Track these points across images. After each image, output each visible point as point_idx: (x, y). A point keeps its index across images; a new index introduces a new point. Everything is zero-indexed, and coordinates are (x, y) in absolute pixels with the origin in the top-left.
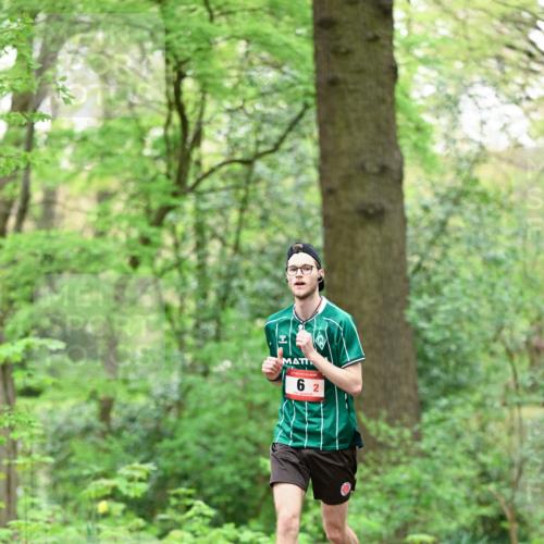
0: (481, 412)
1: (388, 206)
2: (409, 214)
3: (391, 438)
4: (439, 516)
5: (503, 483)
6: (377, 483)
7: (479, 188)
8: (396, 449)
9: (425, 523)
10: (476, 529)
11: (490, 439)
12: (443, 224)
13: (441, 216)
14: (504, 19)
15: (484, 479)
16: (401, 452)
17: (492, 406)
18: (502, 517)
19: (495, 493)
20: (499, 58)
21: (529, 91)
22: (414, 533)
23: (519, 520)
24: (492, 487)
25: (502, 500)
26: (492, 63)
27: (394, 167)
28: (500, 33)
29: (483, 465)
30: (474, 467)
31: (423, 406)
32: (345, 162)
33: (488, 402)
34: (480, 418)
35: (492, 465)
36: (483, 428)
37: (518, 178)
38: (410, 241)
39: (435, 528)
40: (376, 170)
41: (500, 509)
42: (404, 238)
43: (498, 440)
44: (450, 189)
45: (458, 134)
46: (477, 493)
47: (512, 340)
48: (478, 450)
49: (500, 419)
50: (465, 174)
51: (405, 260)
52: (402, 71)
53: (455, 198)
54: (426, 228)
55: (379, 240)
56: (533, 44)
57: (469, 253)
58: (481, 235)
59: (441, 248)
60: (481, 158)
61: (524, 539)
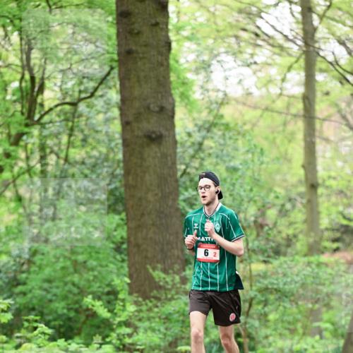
1: (164, 133)
2: (178, 138)
3: (167, 282)
6: (158, 312)
7: (224, 121)
8: (170, 290)
9: (188, 339)
12: (201, 144)
13: (199, 139)
14: (240, 11)
16: (173, 292)
18: (239, 335)
20: (237, 37)
21: (256, 59)
22: (182, 345)
23: (250, 336)
26: (233, 40)
27: (169, 107)
28: (237, 21)
31: (187, 262)
32: (137, 104)
37: (251, 114)
38: (178, 156)
40: (157, 109)
41: (237, 329)
42: (175, 153)
44: (205, 122)
45: (210, 86)
47: (245, 220)
50: (215, 111)
51: (176, 168)
52: (174, 45)
53: (209, 127)
54: (190, 147)
55: (159, 155)
56: (258, 27)
57: (217, 164)
58: (225, 152)
59: (199, 160)
60: (225, 101)
61: (253, 349)
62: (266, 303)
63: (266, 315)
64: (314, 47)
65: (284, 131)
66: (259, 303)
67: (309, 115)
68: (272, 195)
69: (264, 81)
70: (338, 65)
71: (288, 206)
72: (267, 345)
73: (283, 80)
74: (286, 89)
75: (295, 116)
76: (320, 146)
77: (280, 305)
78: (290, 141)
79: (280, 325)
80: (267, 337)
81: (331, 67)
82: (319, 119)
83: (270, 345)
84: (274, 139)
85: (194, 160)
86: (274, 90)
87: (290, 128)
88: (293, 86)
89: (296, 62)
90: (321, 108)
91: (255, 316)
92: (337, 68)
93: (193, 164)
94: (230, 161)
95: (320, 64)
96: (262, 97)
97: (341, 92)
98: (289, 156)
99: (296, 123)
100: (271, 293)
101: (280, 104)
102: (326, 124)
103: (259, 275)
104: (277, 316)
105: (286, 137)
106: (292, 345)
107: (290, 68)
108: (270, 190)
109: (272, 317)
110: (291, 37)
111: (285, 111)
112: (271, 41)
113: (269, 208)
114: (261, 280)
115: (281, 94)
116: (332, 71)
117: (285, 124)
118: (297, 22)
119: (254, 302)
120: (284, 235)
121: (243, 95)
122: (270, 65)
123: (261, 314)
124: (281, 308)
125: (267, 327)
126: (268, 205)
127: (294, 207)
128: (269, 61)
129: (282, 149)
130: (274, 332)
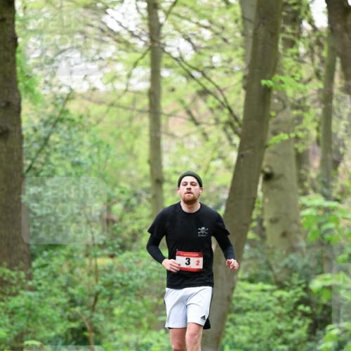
0: (71, 261)
1: (11, 128)
2: (24, 133)
3: (12, 278)
4: (43, 328)
5: (84, 307)
6: (3, 307)
7: (68, 116)
8: (15, 285)
9: (34, 333)
10: (67, 336)
11: (76, 279)
12: (46, 139)
13: (45, 135)
15: (72, 304)
16: (19, 287)
17: (78, 257)
18: (84, 329)
19: (79, 313)
21: (102, 55)
22: (28, 340)
23: (95, 331)
24: (78, 309)
25: (84, 318)
27: (15, 102)
29: (72, 295)
30: (66, 297)
31: (33, 257)
33: (75, 255)
34: (70, 265)
35: (78, 295)
36: (71, 272)
37: (96, 110)
38: (25, 151)
39: (41, 336)
40: (3, 104)
41: (83, 323)
42: (21, 148)
43: (81, 279)
44: (51, 117)
45: (54, 81)
46: (68, 313)
48: (68, 285)
49: (83, 266)
50: (60, 107)
51: (22, 163)
52: (20, 40)
53: (54, 122)
54: (35, 142)
55: (5, 150)
56: (104, 23)
57: (62, 159)
58: (70, 147)
59: (45, 155)
60: (71, 97)
61: (98, 343)
62: (111, 297)
63: (111, 310)
64: (159, 43)
65: (129, 126)
66: (104, 297)
67: (154, 111)
68: (117, 190)
69: (110, 77)
70: (183, 61)
71: (134, 201)
72: (112, 339)
73: (129, 76)
74: (131, 85)
75: (141, 111)
76: (165, 142)
77: (124, 300)
78: (136, 137)
79: (125, 319)
80: (112, 331)
81: (176, 63)
82: (164, 114)
83: (115, 340)
84: (120, 134)
85: (40, 155)
86: (120, 86)
87: (136, 123)
88: (139, 82)
89: (142, 58)
90: (167, 104)
91: (101, 311)
92: (183, 64)
93: (38, 159)
94: (76, 156)
95: (166, 61)
96: (108, 93)
97: (186, 88)
98: (135, 152)
99: (141, 119)
100: (117, 288)
101: (125, 100)
102: (172, 120)
103: (105, 270)
104: (122, 311)
105: (131, 132)
106: (138, 339)
107: (136, 64)
108: (116, 185)
109: (117, 311)
110: (136, 33)
111: (131, 107)
112: (117, 37)
113: (115, 203)
114: (107, 275)
115: (126, 90)
116: (177, 67)
117: (131, 119)
118: (143, 18)
119: (99, 296)
120: (130, 230)
121: (88, 90)
122: (116, 61)
123: (107, 309)
124: (127, 303)
125: (113, 321)
126: (114, 200)
127: (139, 202)
128: (115, 57)
129: (128, 145)
130: (119, 327)
